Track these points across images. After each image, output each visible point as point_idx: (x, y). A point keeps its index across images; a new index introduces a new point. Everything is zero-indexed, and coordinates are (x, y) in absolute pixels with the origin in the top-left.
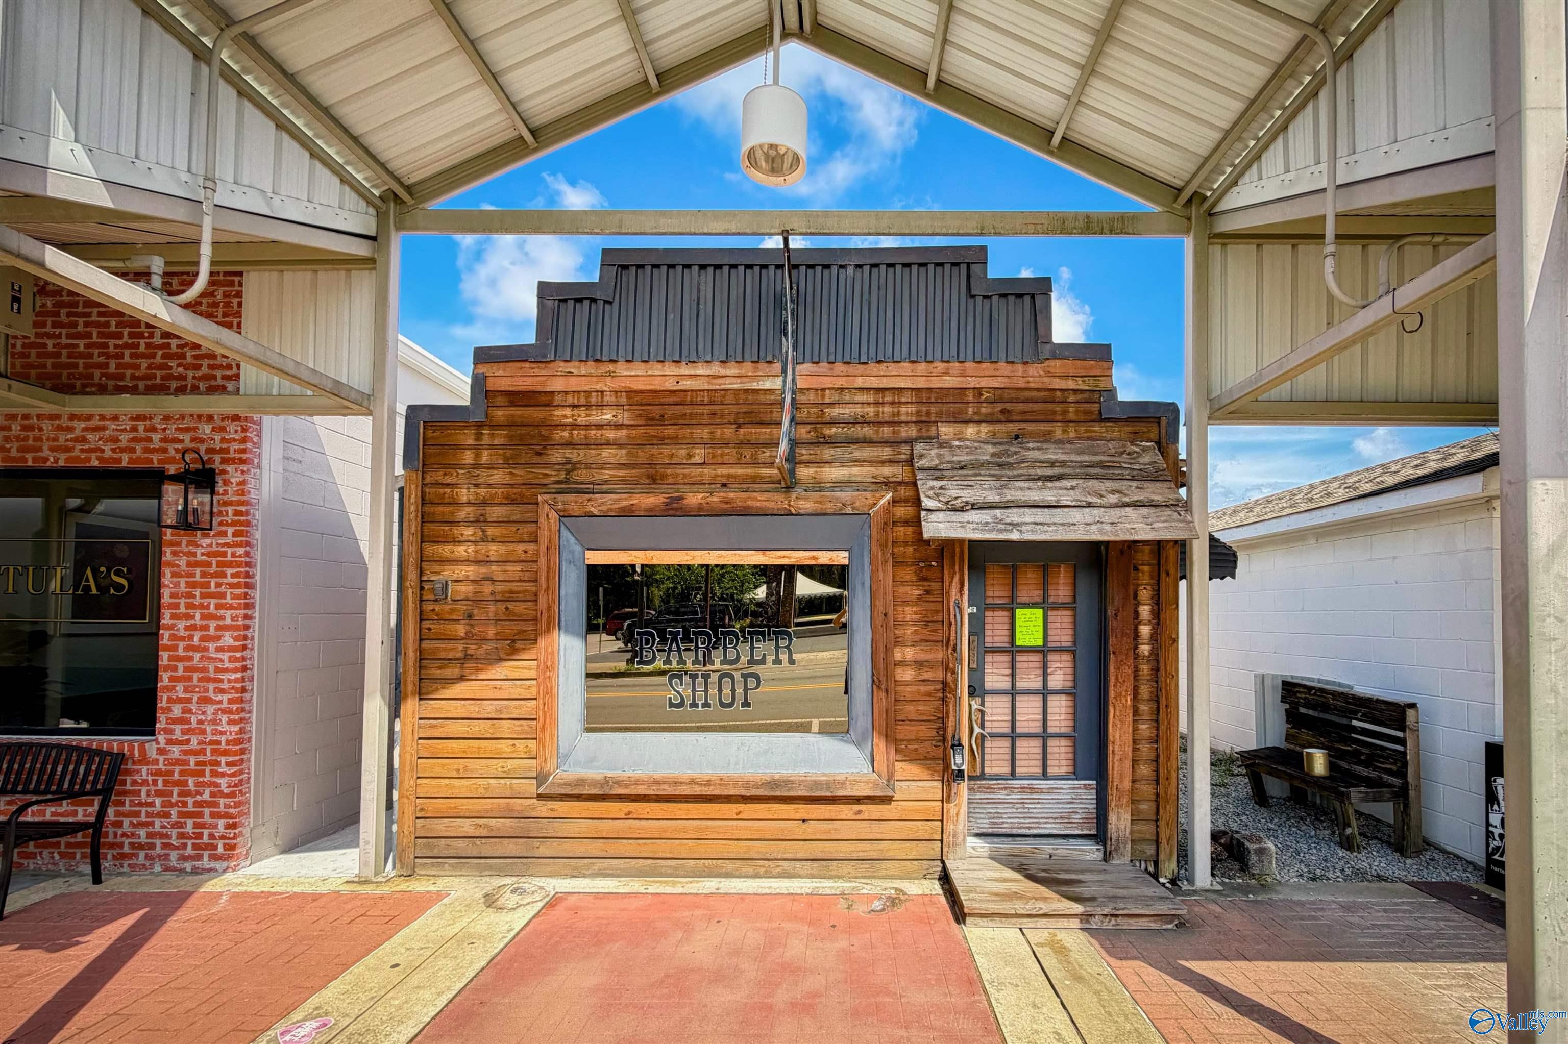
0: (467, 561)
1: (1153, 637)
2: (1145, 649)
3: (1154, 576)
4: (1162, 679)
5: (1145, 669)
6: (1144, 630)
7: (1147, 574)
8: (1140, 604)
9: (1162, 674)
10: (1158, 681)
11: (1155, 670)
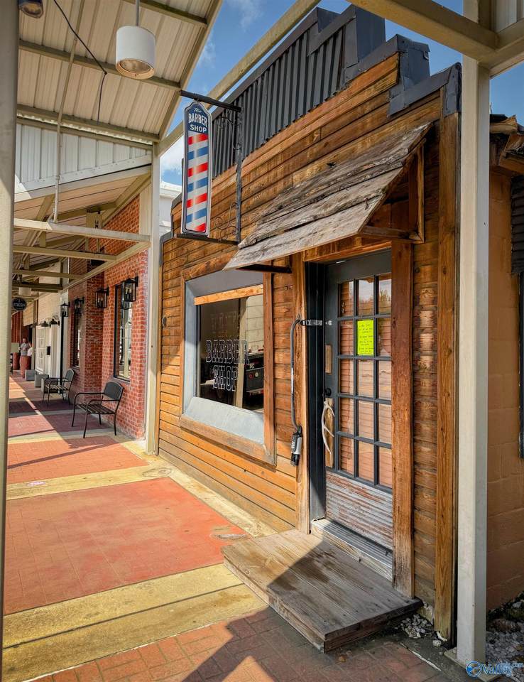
1: (434, 346)
2: (426, 360)
3: (435, 278)
4: (438, 397)
5: (426, 383)
6: (426, 339)
7: (428, 275)
8: (422, 308)
9: (438, 388)
10: (436, 398)
11: (434, 385)
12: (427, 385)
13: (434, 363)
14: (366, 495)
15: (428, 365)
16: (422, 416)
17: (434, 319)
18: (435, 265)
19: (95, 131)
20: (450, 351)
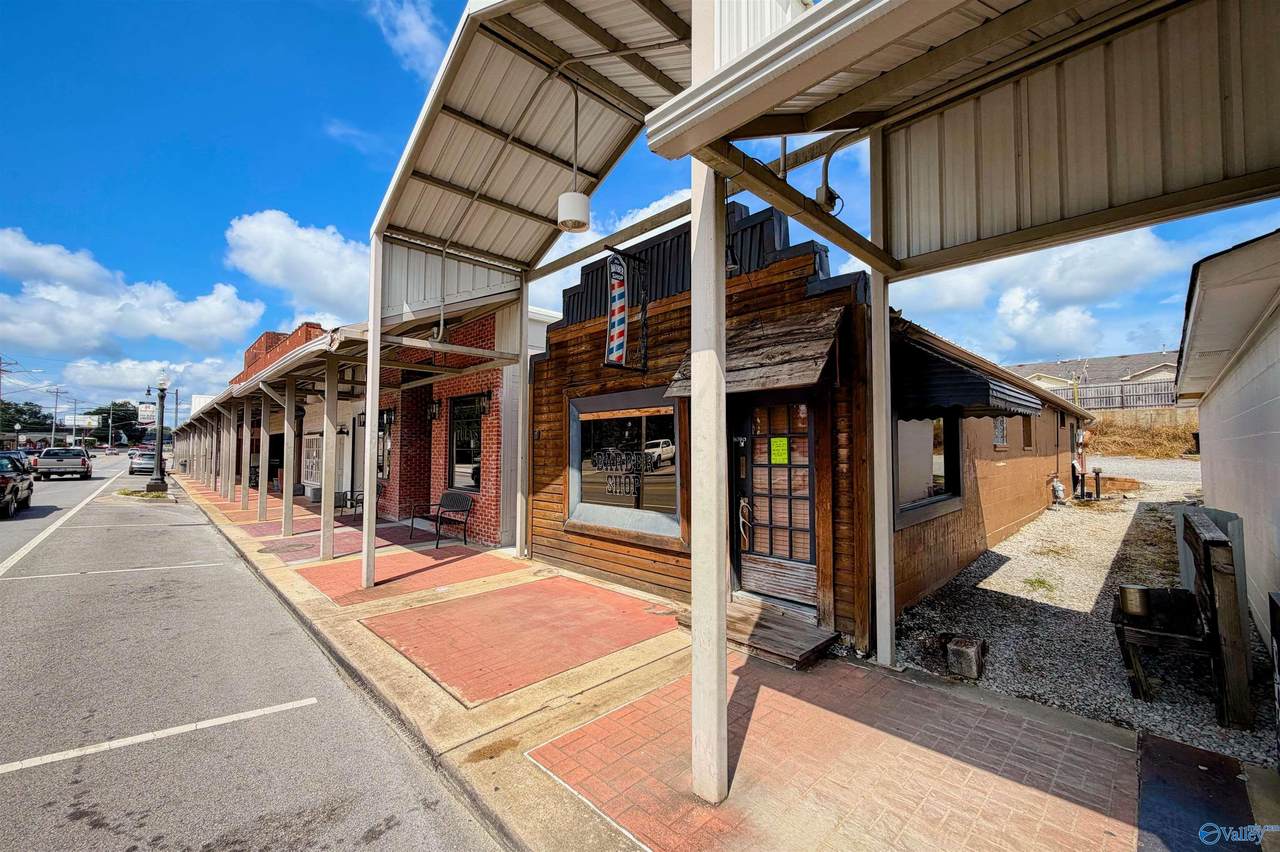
0: (545, 422)
1: (850, 458)
2: (844, 467)
3: (849, 410)
4: (855, 491)
5: (844, 483)
6: (843, 452)
7: (844, 409)
8: (839, 432)
9: (855, 487)
10: (853, 493)
11: (851, 484)
12: (845, 485)
13: (850, 470)
14: (782, 567)
15: (845, 470)
16: (840, 505)
17: (850, 440)
18: (850, 403)
19: (472, 257)
20: (864, 461)
